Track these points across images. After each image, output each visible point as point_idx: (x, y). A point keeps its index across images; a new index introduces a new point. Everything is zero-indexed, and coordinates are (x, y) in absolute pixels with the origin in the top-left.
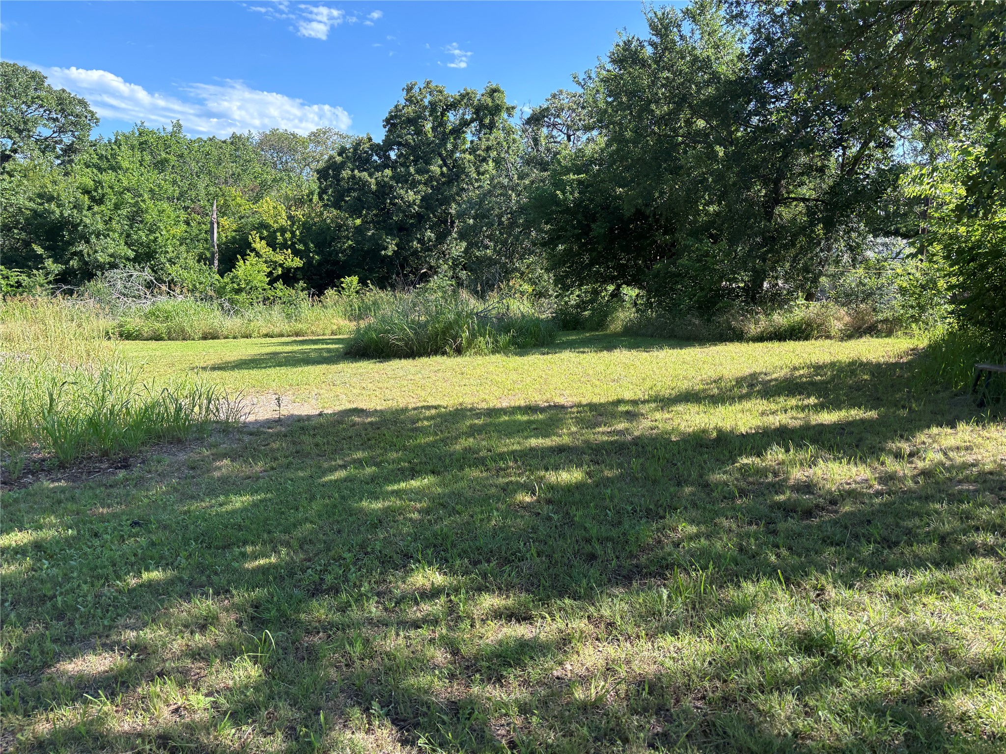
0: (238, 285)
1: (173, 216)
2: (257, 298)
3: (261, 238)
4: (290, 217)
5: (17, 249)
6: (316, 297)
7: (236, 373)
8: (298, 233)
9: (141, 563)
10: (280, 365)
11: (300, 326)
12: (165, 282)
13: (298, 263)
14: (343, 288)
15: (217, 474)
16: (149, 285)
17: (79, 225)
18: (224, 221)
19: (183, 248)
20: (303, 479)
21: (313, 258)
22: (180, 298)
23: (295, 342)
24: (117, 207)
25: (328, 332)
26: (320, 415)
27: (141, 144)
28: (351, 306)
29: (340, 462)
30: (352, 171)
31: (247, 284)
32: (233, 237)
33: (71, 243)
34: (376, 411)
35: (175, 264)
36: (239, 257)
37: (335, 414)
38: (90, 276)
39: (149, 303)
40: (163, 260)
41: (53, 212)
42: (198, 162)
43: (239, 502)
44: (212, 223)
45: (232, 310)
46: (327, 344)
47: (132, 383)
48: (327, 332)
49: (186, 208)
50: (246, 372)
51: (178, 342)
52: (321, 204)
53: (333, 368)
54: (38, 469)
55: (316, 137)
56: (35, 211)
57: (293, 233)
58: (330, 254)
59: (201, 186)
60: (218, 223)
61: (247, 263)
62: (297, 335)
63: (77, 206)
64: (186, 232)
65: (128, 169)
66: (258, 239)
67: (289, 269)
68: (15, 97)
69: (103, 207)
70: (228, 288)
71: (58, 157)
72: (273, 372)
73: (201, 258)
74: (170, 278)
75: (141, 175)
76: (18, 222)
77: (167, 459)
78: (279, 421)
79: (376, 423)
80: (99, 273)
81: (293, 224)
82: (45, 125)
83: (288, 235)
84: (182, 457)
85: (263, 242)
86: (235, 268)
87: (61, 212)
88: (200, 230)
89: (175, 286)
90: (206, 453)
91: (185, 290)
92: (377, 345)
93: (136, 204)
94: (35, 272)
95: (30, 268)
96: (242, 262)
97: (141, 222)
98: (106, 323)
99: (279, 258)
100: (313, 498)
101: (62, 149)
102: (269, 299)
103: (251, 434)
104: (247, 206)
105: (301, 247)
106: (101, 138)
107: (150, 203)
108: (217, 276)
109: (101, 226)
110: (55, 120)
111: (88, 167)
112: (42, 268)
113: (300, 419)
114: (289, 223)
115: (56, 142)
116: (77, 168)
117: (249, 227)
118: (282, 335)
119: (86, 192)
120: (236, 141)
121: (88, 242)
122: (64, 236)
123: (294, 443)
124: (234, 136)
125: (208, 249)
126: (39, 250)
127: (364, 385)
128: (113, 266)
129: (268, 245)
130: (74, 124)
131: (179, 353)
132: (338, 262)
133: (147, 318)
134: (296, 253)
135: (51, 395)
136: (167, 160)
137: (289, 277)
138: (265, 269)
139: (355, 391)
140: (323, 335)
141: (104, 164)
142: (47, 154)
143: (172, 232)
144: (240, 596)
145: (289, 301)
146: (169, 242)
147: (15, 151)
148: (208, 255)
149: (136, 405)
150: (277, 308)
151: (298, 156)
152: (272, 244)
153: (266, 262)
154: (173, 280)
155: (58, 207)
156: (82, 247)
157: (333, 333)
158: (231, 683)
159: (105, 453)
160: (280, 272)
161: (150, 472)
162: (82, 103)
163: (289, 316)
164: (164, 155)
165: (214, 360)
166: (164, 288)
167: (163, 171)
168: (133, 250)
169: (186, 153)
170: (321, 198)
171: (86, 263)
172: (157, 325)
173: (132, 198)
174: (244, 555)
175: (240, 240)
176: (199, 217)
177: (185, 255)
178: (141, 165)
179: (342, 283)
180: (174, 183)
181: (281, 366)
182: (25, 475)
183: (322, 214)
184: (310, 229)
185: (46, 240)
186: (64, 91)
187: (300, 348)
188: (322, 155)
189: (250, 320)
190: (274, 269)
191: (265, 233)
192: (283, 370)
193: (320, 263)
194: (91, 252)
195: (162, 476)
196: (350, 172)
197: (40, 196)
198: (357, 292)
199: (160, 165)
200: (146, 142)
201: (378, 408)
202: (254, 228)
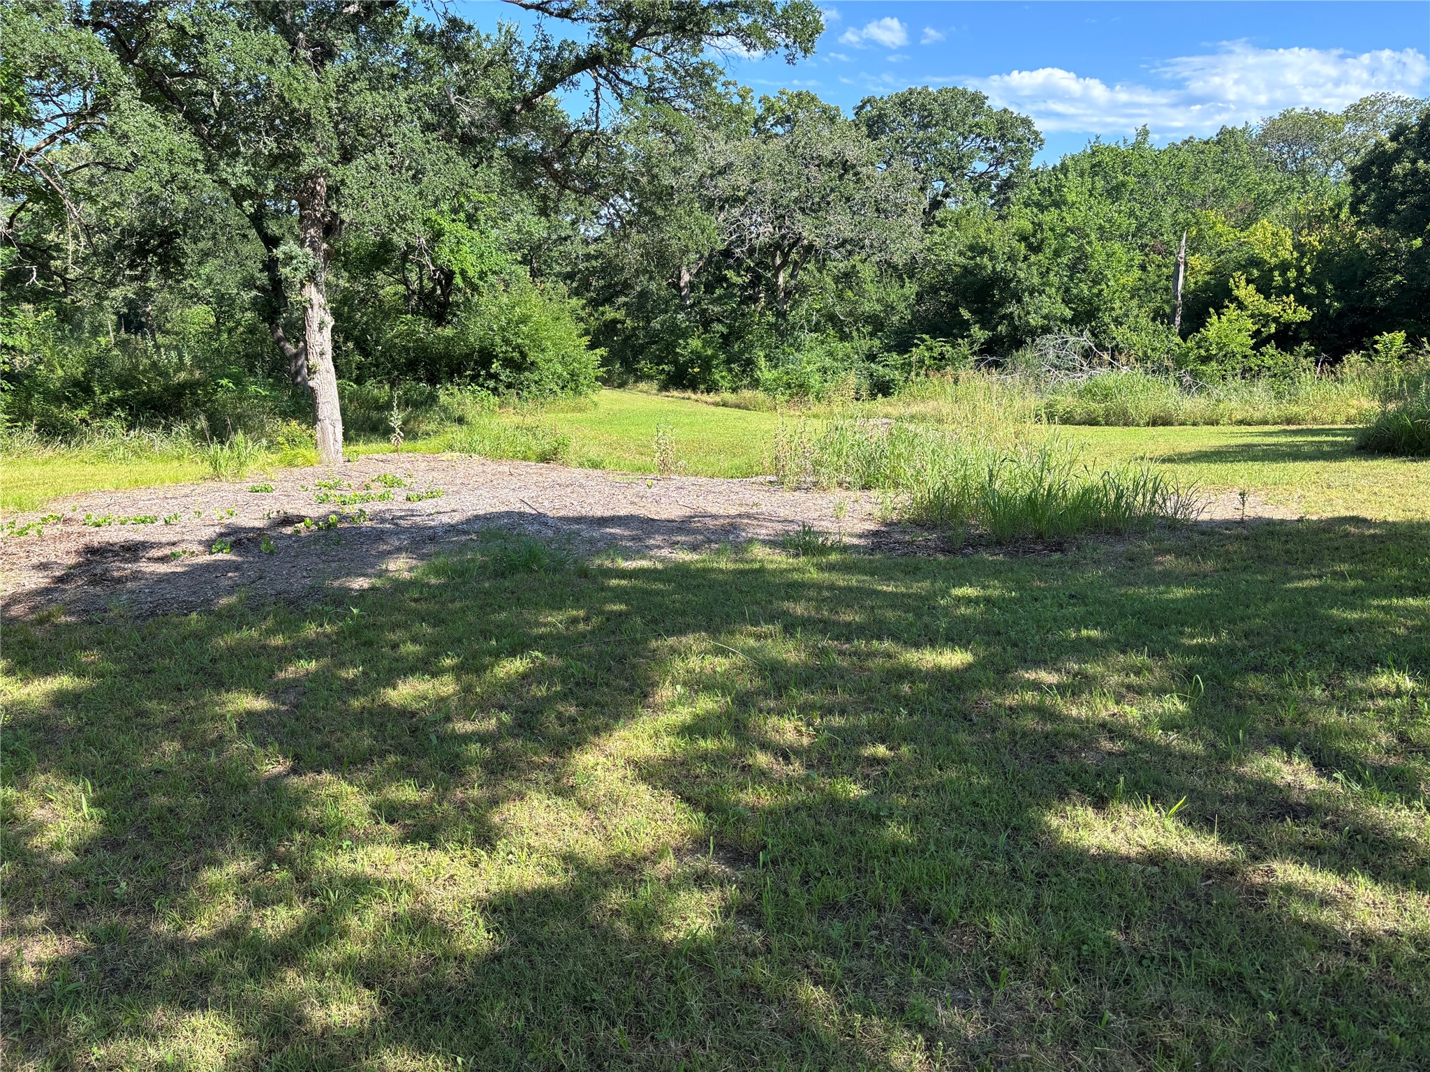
0: (1207, 350)
1: (1125, 259)
2: (1234, 369)
3: (1248, 282)
4: (1298, 246)
5: (941, 315)
6: (1326, 366)
7: (1191, 467)
8: (1308, 269)
9: (1080, 623)
10: (1254, 459)
11: (1294, 409)
12: (1107, 349)
13: (1304, 314)
14: (1376, 351)
15: (1158, 568)
16: (1087, 354)
17: (1011, 281)
18: (1196, 261)
19: (1135, 302)
20: (1261, 582)
21: (1330, 306)
22: (1125, 370)
23: (1285, 432)
24: (1057, 254)
25: (1341, 418)
26: (1300, 520)
27: (1093, 166)
28: (1386, 379)
29: (1314, 572)
30: (1414, 162)
31: (1221, 349)
32: (1206, 283)
33: (1001, 304)
34: (1386, 522)
35: (1121, 324)
36: (1212, 310)
37: (1321, 521)
38: (1018, 344)
39: (1085, 376)
40: (1107, 320)
41: (985, 268)
42: (1166, 179)
43: (1179, 593)
44: (1177, 265)
45: (1195, 384)
46: (1335, 435)
47: (1072, 463)
48: (1338, 418)
49: (1143, 247)
50: (1205, 465)
51: (1117, 428)
52: (1354, 219)
53: (1334, 465)
54: (976, 543)
55: (1357, 113)
56: (965, 268)
57: (1301, 270)
58: (1360, 298)
59: (1167, 213)
60: (1186, 264)
61: (1224, 318)
62: (1289, 422)
63: (1012, 258)
64: (1140, 279)
65: (1073, 204)
66: (1243, 283)
67: (1287, 325)
68: (952, 129)
69: (1041, 256)
70: (1192, 356)
71: (991, 198)
72: (1241, 467)
73: (1157, 315)
74: (1114, 343)
75: (1091, 208)
76: (946, 282)
77: (1104, 548)
78: (1241, 523)
79: (1381, 536)
80: (1029, 340)
81: (1303, 255)
82: (981, 159)
83: (1292, 274)
84: (1119, 548)
85: (1251, 287)
86: (1204, 326)
87: (994, 267)
88: (1159, 276)
89: (1120, 354)
90: (1147, 546)
91: (1132, 360)
92: (1413, 436)
93: (1081, 247)
94: (960, 341)
95: (956, 337)
96: (1215, 317)
97: (1084, 271)
98: (1034, 402)
99: (1274, 309)
100: (1268, 599)
101: (997, 186)
102: (1251, 369)
103: (1203, 533)
104: (1232, 236)
105: (1312, 290)
106: (1045, 165)
107: (1097, 245)
108: (1178, 340)
109: (1036, 280)
110: (993, 150)
111: (1027, 205)
112: (967, 337)
113: (1270, 522)
114: (1296, 254)
115: (991, 178)
116: (1014, 209)
117: (1232, 265)
118: (1266, 423)
119: (1023, 238)
120: (1226, 138)
121: (1019, 301)
122: (994, 296)
123: (1257, 547)
124: (1223, 131)
125: (1168, 302)
126: (966, 315)
127: (1376, 490)
128: (1046, 330)
129: (1258, 290)
130: (1014, 152)
131: (1119, 441)
132: (1373, 310)
133: (1081, 397)
134: (1302, 300)
135: (991, 471)
136: (1124, 184)
137: (1286, 338)
138: (1250, 326)
139: (1359, 496)
140: (1332, 423)
141: (1046, 201)
142: (981, 194)
143: (1121, 281)
144: (1174, 659)
145: (1283, 373)
146: (1117, 295)
147: (946, 195)
148: (1168, 310)
149: (1074, 488)
150: (1262, 383)
151: (1324, 147)
152: (1265, 289)
153: (1252, 316)
154: (1117, 346)
155: (991, 260)
156: (1013, 308)
157: (1348, 421)
158: (1160, 711)
159: (1040, 536)
160: (1273, 330)
161: (1085, 558)
162: (1026, 122)
163: (1279, 396)
164: (1121, 178)
165: (1163, 449)
166: (1106, 357)
167: (1117, 199)
168: (1070, 308)
169: (1150, 168)
170: (1354, 210)
171: (1016, 328)
172: (1094, 405)
173: (1076, 241)
174: (1182, 633)
175: (1216, 286)
176: (1160, 258)
177: (1135, 313)
178: (1091, 195)
179: (1376, 342)
180: (1132, 214)
181: (1256, 460)
182: (966, 547)
183: (1353, 235)
184: (1330, 260)
185: (974, 302)
186: (1005, 111)
187: (1290, 439)
188: (1365, 139)
189: (1219, 401)
190: (1263, 326)
191: (1256, 273)
192: (1257, 466)
193: (1340, 314)
194: (1022, 314)
195: (1097, 563)
196: (1408, 165)
197: (972, 248)
198: (1401, 357)
199: (1114, 192)
200: (1099, 164)
201: (1390, 519)
202: (1239, 267)
